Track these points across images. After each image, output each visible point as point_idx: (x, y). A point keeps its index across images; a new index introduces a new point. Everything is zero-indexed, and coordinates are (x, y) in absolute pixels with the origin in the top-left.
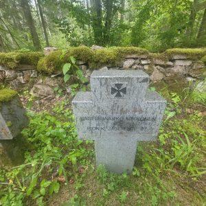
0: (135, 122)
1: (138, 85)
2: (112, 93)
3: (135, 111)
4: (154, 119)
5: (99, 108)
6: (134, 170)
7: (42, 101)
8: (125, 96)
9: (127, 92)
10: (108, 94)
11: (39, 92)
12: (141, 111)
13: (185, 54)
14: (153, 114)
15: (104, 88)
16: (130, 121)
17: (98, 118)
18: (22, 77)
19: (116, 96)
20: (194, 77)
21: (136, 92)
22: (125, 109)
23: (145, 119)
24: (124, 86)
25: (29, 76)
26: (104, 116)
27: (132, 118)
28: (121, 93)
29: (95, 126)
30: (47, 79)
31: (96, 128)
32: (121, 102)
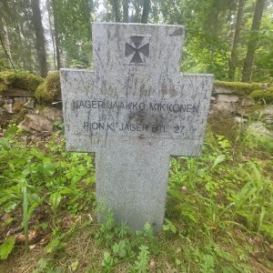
0: (164, 112)
1: (168, 40)
2: (127, 54)
3: (164, 91)
4: (195, 109)
5: (104, 83)
6: (165, 223)
7: (33, 137)
8: (148, 60)
9: (151, 53)
10: (120, 57)
11: (30, 125)
12: (173, 92)
13: (230, 87)
14: (193, 97)
15: (113, 44)
16: (156, 112)
17: (103, 105)
18: (10, 105)
19: (133, 60)
20: (244, 117)
21: (165, 54)
22: (147, 87)
23: (180, 109)
24: (145, 42)
25: (22, 105)
26: (113, 100)
27: (160, 106)
28: (141, 55)
29: (97, 120)
30: (46, 110)
31: (99, 125)
32: (141, 72)
